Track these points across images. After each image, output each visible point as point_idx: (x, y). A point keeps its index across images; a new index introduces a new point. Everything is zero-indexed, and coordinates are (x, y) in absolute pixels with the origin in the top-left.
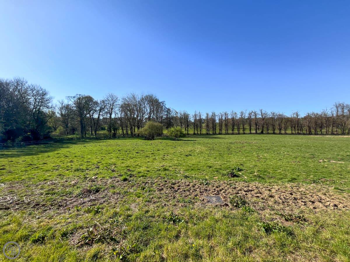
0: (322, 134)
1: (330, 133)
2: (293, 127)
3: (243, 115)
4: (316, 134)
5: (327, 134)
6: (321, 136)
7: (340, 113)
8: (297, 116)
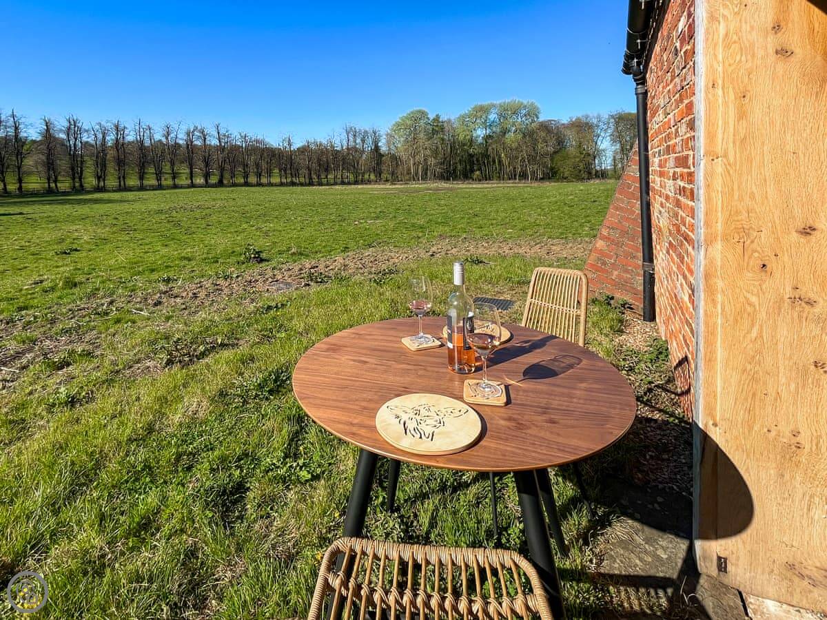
0: (328, 184)
1: (339, 181)
2: (283, 170)
3: (172, 135)
4: (320, 184)
5: (335, 184)
6: (328, 187)
7: (352, 144)
8: (290, 144)
